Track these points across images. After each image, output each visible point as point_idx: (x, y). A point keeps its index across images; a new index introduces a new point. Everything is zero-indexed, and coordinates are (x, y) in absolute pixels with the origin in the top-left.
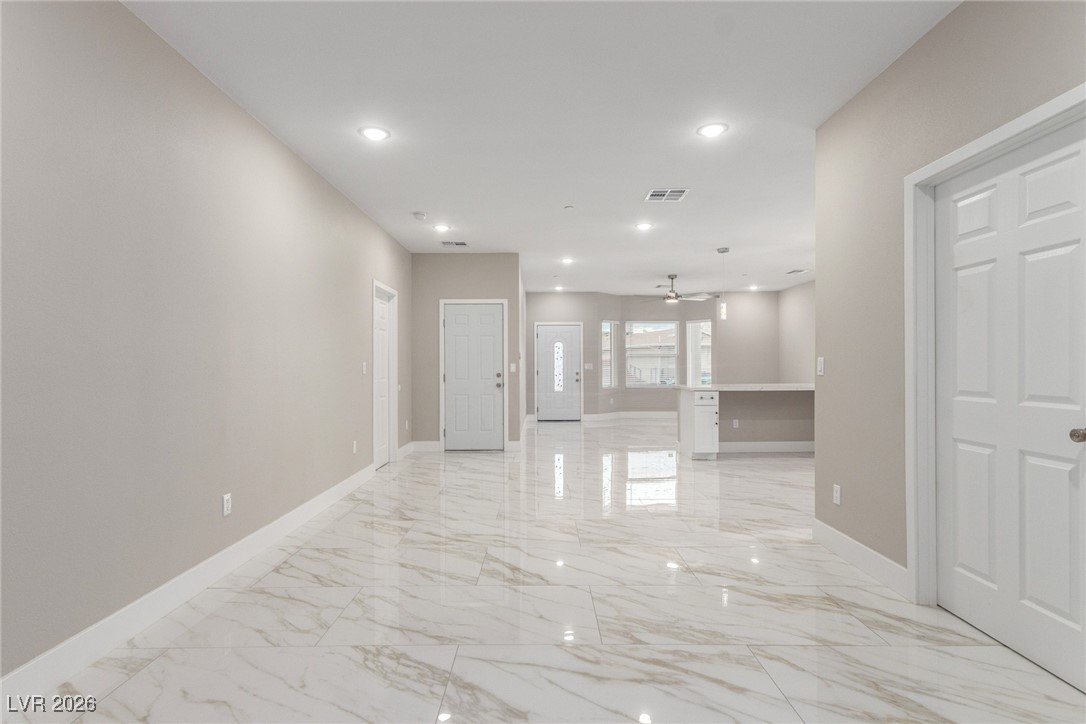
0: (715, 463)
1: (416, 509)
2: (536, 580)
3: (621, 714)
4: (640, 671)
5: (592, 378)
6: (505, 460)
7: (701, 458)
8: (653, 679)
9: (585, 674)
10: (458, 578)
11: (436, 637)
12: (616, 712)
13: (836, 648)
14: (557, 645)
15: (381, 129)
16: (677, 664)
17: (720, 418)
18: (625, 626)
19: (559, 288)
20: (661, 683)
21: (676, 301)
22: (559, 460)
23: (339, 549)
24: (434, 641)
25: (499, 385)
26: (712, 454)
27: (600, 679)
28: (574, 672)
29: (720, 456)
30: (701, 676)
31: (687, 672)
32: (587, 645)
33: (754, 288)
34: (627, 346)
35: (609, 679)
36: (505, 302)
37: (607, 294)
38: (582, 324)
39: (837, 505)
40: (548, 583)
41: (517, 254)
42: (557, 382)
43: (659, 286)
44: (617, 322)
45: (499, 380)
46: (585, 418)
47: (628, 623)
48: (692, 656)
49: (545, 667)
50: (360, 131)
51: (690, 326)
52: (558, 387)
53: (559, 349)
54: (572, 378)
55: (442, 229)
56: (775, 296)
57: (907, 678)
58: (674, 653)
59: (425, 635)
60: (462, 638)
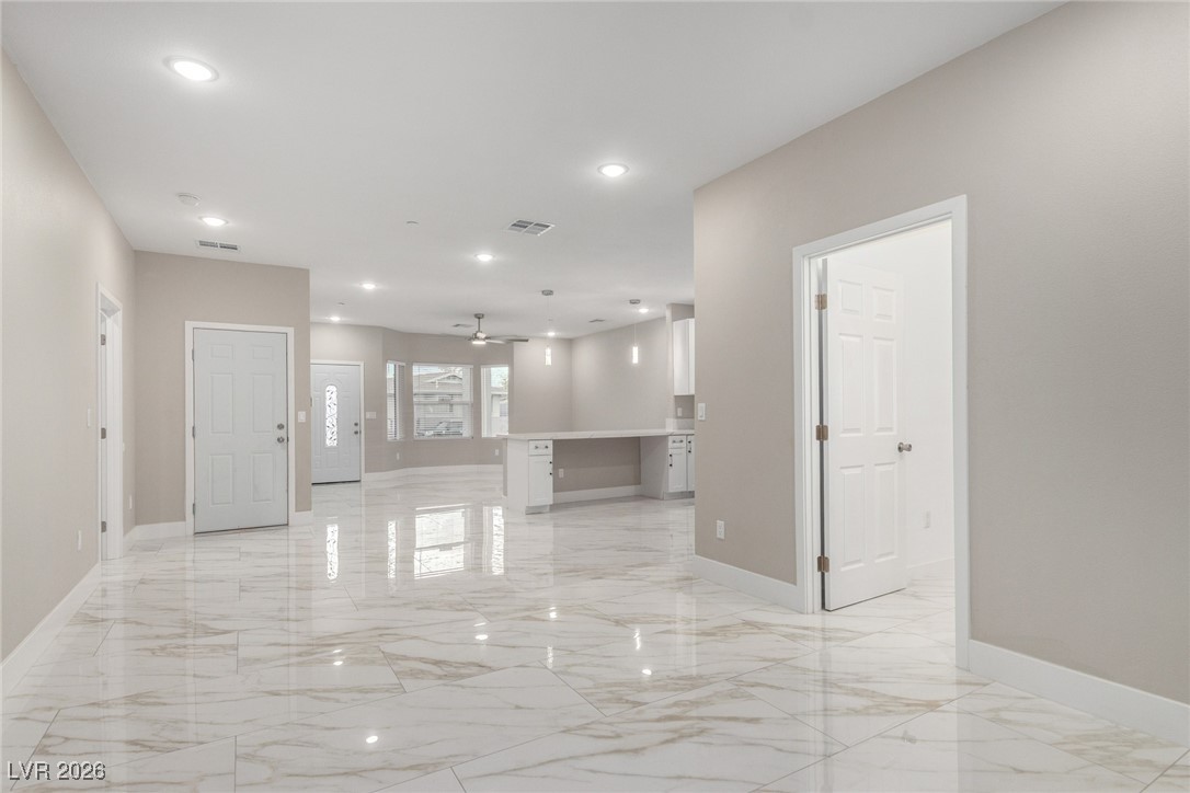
0: (548, 516)
1: (223, 617)
2: (475, 670)
3: (684, 777)
4: (665, 731)
5: (376, 427)
6: (290, 537)
7: (534, 511)
8: (682, 736)
9: (618, 751)
10: (373, 691)
11: (412, 768)
12: (679, 778)
13: (787, 662)
14: (564, 732)
15: (204, 64)
16: (688, 714)
17: (554, 468)
18: (610, 692)
19: (335, 319)
20: (691, 736)
21: (483, 343)
22: (332, 532)
23: (138, 696)
24: (413, 773)
25: (280, 440)
26: (545, 506)
27: (636, 751)
28: (605, 753)
29: (555, 507)
30: (716, 718)
31: (702, 718)
32: (593, 722)
33: (551, 334)
34: (415, 391)
35: (644, 748)
36: (291, 331)
37: (391, 330)
38: (362, 364)
39: (720, 539)
40: (491, 669)
41: (308, 271)
42: (329, 435)
43: (458, 325)
44: (404, 364)
45: (282, 433)
46: (366, 477)
47: (614, 689)
48: (695, 704)
49: (571, 758)
50: (167, 62)
51: (484, 370)
52: (331, 440)
53: (331, 395)
54: (351, 429)
55: (214, 222)
56: (569, 343)
57: (847, 674)
58: (676, 704)
59: (393, 769)
60: (446, 758)
